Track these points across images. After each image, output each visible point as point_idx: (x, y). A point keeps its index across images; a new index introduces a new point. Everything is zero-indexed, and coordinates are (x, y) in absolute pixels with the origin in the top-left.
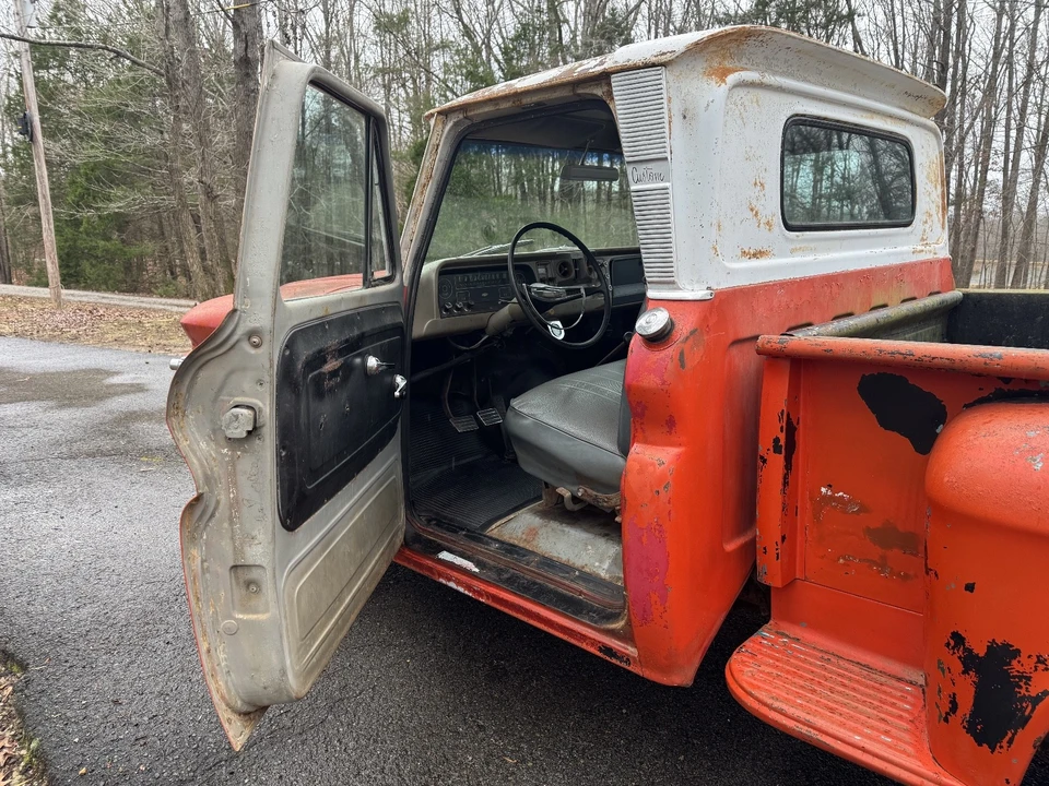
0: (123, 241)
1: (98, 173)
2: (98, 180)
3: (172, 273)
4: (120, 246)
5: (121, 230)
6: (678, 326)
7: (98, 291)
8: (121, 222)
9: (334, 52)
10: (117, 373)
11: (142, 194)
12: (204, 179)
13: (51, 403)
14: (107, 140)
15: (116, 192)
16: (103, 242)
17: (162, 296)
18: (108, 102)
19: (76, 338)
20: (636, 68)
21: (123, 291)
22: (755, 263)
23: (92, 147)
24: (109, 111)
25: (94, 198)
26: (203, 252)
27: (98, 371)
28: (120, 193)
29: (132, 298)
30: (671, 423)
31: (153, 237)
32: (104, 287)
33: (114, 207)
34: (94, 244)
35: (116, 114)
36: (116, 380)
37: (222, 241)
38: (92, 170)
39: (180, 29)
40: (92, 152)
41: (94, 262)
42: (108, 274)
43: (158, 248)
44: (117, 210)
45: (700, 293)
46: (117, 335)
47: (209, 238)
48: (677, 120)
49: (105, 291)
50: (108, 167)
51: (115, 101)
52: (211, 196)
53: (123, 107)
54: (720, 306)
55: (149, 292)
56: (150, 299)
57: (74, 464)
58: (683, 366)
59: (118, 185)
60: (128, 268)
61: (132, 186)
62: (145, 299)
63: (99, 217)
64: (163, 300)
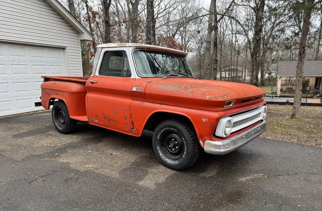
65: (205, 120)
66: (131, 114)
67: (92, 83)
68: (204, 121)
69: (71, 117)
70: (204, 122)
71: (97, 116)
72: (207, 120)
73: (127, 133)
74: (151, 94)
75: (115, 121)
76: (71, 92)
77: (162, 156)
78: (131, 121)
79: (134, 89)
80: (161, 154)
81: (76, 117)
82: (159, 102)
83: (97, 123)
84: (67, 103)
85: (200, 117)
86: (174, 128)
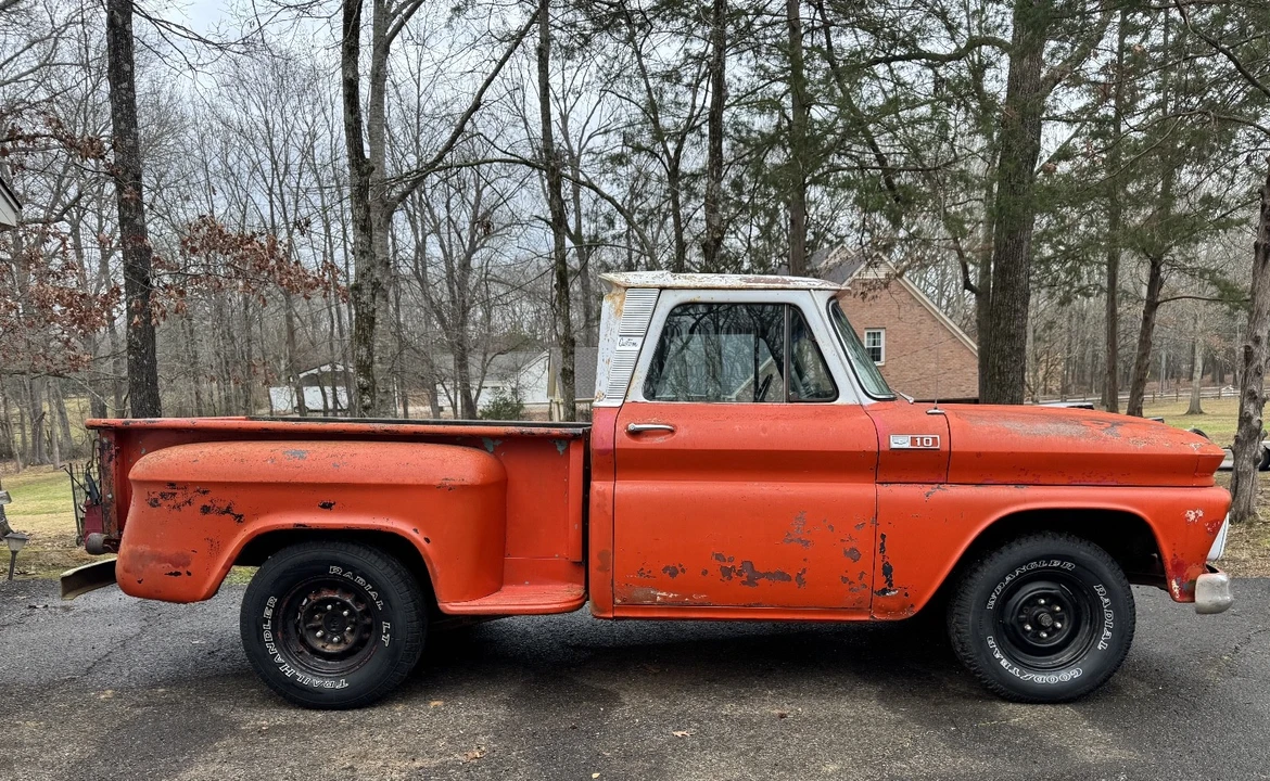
65: (1197, 515)
66: (883, 536)
67: (635, 434)
68: (1192, 517)
69: (452, 607)
70: (1193, 521)
71: (673, 574)
72: (1201, 515)
73: (852, 614)
74: (979, 454)
75: (789, 578)
76: (462, 486)
77: (1011, 668)
78: (879, 566)
79: (901, 442)
80: (1004, 663)
81: (474, 603)
82: (1008, 480)
83: (664, 606)
84: (424, 543)
85: (1178, 509)
86: (1063, 558)
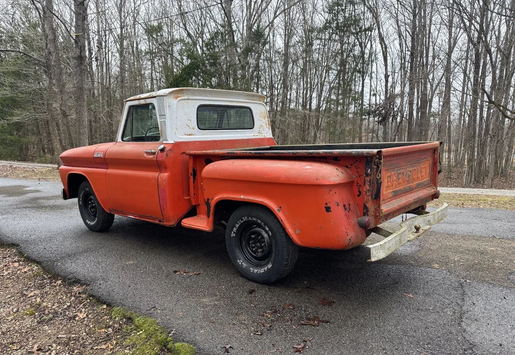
0: (19, 136)
1: (7, 102)
2: (8, 106)
3: (44, 152)
4: (18, 138)
5: (18, 130)
6: (166, 148)
7: (6, 160)
8: (18, 126)
9: (125, 43)
10: (28, 187)
11: (30, 113)
12: (62, 108)
13: (4, 195)
14: (12, 86)
15: (16, 111)
16: (9, 137)
17: (39, 163)
18: (14, 69)
19: (6, 176)
20: (160, 96)
21: (20, 161)
22: (189, 136)
23: (5, 89)
24: (13, 72)
25: (5, 114)
26: (60, 140)
27: (20, 186)
28: (19, 112)
29: (24, 164)
30: (166, 168)
31: (34, 134)
32: (9, 158)
33: (15, 119)
34: (5, 137)
35: (17, 74)
36: (28, 189)
37: (70, 135)
38: (4, 101)
39: (52, 43)
40: (5, 92)
41: (5, 146)
42: (12, 152)
43: (37, 139)
44: (17, 121)
45: (172, 142)
46: (24, 175)
47: (64, 133)
48: (167, 107)
49: (10, 160)
50: (13, 100)
51: (17, 68)
52: (65, 115)
53: (21, 71)
54: (177, 145)
55: (32, 161)
56: (33, 164)
57: (19, 210)
58: (167, 156)
59: (18, 108)
60: (21, 149)
61: (24, 109)
62: (31, 164)
63: (8, 124)
64: (40, 165)
